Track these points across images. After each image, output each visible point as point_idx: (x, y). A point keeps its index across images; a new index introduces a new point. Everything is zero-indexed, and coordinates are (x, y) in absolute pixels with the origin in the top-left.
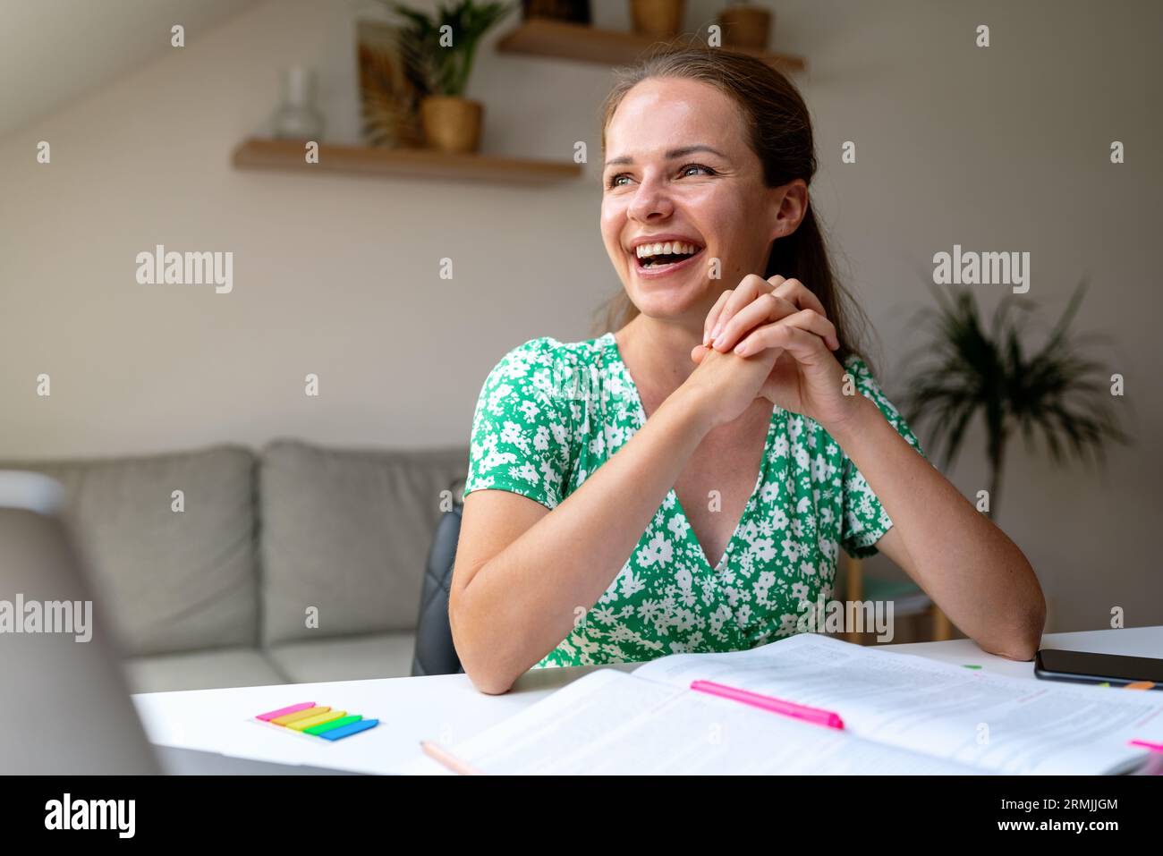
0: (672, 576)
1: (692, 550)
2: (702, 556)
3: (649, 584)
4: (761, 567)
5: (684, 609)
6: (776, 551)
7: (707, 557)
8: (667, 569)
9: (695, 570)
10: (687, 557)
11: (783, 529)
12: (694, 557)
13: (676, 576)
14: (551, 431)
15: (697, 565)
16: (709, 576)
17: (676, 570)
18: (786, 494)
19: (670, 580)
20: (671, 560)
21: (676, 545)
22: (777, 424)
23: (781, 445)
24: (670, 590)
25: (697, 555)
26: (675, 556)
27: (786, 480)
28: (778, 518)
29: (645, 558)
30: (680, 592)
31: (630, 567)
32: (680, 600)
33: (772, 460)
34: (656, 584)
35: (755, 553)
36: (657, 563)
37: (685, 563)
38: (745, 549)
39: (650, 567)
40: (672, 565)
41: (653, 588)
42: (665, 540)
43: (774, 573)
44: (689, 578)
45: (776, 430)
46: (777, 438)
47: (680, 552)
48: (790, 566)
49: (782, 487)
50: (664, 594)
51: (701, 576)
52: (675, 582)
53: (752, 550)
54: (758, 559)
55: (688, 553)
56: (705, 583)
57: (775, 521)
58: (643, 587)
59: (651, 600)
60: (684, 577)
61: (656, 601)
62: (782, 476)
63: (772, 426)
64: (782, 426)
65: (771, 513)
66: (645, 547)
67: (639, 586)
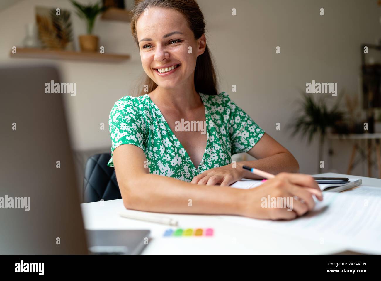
0: (182, 168)
1: (187, 159)
2: (191, 161)
4: (214, 162)
5: (187, 179)
6: (218, 157)
7: (192, 161)
8: (181, 166)
9: (189, 166)
10: (186, 162)
11: (218, 150)
12: (188, 161)
13: (184, 168)
14: (136, 124)
15: (189, 164)
16: (193, 167)
17: (183, 166)
18: (217, 138)
19: (182, 170)
20: (181, 163)
21: (182, 158)
22: (208, 117)
23: (211, 123)
24: (182, 173)
25: (189, 161)
26: (182, 162)
27: (216, 134)
28: (217, 147)
29: (173, 163)
30: (185, 173)
31: (169, 167)
32: (185, 176)
33: (210, 129)
34: (178, 172)
35: (212, 158)
36: (177, 164)
37: (186, 164)
38: (209, 157)
39: (175, 166)
40: (182, 165)
41: (177, 173)
42: (179, 157)
43: (218, 164)
44: (188, 169)
46: (209, 122)
47: (184, 160)
48: (223, 161)
49: (215, 137)
50: (181, 175)
51: (191, 167)
52: (184, 170)
53: (211, 157)
54: (213, 160)
55: (186, 160)
56: (192, 170)
57: (215, 148)
58: (174, 173)
59: (177, 177)
60: (186, 168)
62: (214, 133)
63: (207, 118)
64: (209, 117)
65: (214, 145)
66: (173, 160)
67: (173, 173)
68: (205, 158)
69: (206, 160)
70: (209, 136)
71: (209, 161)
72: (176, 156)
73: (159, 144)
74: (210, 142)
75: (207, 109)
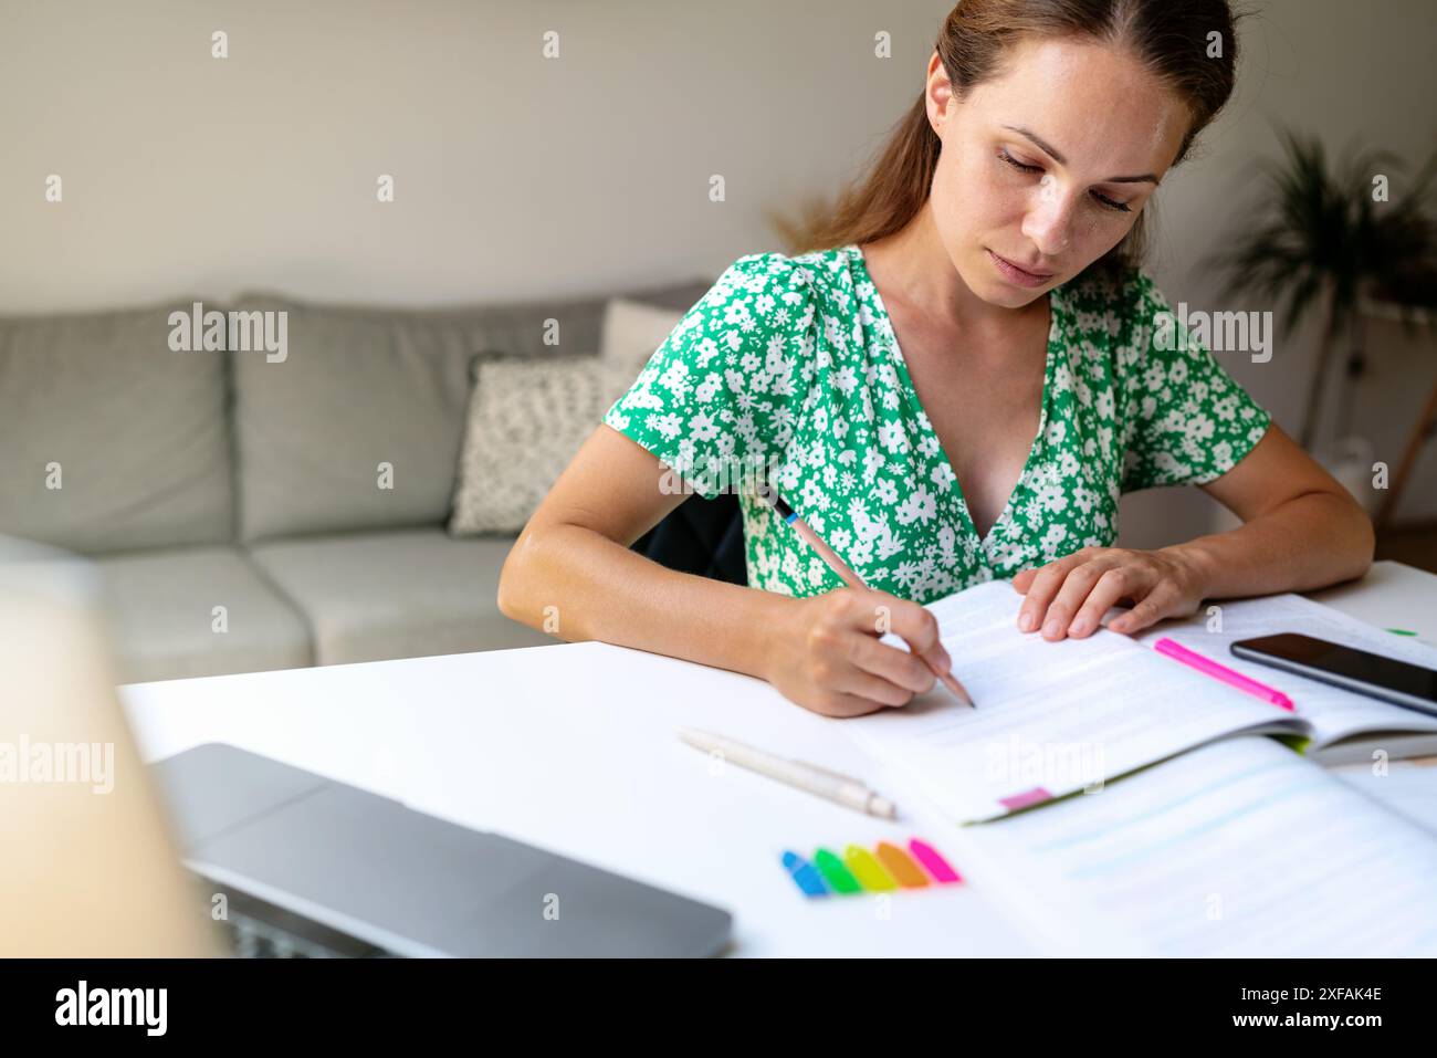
0: (934, 535)
1: (956, 505)
2: (964, 510)
3: (909, 544)
4: (1051, 519)
5: (942, 571)
6: (1067, 501)
7: (970, 513)
8: (929, 527)
9: (958, 527)
10: (950, 512)
11: (1073, 476)
12: (957, 512)
13: (939, 535)
15: (959, 522)
16: (971, 535)
17: (939, 528)
18: (1074, 434)
19: (932, 539)
20: (934, 517)
21: (940, 499)
22: (1056, 353)
23: (1063, 377)
24: (931, 551)
25: (960, 510)
26: (938, 512)
27: (1073, 418)
28: (1069, 463)
29: (905, 515)
30: (941, 553)
31: (888, 525)
32: (939, 562)
33: (1055, 396)
34: (917, 545)
35: (1043, 504)
36: (919, 520)
37: (947, 519)
38: (1032, 499)
39: (911, 525)
40: (936, 522)
41: (913, 549)
42: (928, 493)
43: (1065, 525)
44: (952, 537)
45: (1056, 360)
46: (1058, 370)
47: (943, 507)
48: (1083, 518)
49: (1069, 427)
50: (924, 555)
51: (963, 534)
52: (937, 541)
53: (1039, 499)
54: (1047, 510)
55: (952, 507)
56: (966, 543)
57: (1064, 467)
58: (903, 548)
59: (909, 562)
60: (946, 537)
61: (915, 563)
62: (1068, 413)
63: (1051, 356)
64: (1061, 354)
65: (1058, 457)
66: (905, 501)
67: (898, 547)
68: (1019, 503)
69: (1020, 508)
70: (1047, 423)
71: (1033, 512)
72: (917, 489)
73: (863, 441)
74: (1045, 443)
75: (1059, 322)
